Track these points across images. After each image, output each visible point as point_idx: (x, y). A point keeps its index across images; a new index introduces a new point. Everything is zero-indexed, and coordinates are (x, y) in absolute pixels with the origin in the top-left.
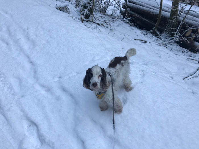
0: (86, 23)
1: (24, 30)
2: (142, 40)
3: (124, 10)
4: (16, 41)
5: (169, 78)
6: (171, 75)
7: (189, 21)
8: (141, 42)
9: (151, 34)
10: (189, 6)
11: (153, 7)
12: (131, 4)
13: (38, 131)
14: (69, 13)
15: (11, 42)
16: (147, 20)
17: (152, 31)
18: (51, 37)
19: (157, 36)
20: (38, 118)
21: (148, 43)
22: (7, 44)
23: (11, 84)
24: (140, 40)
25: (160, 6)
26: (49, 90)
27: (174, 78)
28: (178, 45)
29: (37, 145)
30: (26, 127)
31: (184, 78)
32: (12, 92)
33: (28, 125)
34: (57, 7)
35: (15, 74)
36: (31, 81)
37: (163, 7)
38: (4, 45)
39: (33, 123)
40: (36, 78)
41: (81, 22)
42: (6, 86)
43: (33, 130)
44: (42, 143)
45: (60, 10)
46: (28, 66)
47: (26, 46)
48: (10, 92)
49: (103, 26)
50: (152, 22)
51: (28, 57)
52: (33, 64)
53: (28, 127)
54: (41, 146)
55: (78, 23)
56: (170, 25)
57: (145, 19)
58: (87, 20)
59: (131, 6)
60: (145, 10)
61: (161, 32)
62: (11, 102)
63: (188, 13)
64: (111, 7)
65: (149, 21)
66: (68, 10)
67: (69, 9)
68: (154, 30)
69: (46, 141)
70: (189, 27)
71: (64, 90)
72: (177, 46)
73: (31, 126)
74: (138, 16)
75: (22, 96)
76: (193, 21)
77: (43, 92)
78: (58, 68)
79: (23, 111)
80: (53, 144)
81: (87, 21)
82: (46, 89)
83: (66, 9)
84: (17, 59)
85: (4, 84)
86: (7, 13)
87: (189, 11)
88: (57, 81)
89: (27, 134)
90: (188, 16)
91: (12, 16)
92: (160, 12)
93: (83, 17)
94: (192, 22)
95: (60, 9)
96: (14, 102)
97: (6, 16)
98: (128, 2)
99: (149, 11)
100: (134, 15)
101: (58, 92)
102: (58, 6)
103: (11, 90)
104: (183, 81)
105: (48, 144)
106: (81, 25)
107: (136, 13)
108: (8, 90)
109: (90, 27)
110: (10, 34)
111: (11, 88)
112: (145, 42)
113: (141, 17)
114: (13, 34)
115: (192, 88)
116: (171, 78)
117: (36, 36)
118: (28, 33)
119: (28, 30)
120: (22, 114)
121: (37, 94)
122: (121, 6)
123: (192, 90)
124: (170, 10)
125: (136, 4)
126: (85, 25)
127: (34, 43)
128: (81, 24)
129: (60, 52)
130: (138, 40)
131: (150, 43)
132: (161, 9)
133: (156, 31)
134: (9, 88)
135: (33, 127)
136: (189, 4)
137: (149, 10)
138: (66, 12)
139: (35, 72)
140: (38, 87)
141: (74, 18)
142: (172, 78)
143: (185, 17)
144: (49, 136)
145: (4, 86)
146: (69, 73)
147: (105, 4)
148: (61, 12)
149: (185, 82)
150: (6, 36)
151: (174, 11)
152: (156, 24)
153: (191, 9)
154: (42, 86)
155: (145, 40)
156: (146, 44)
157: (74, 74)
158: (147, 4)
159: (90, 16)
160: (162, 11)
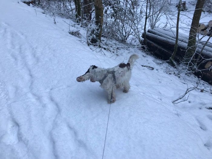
0: (92, 47)
1: (33, 49)
2: (149, 67)
3: (143, 39)
4: (24, 58)
5: (158, 99)
6: (160, 97)
8: (148, 68)
9: (167, 63)
10: (207, 37)
11: (173, 37)
12: (150, 34)
13: (19, 130)
14: (80, 37)
15: (19, 58)
16: (165, 50)
17: (169, 60)
18: (54, 56)
19: (173, 65)
20: (22, 120)
21: (155, 70)
22: (16, 59)
23: (8, 91)
24: (147, 67)
25: (176, 36)
26: (39, 98)
27: (162, 100)
29: (14, 142)
30: (10, 127)
31: (174, 102)
32: (7, 97)
33: (12, 126)
34: (70, 32)
35: (14, 84)
36: (25, 90)
37: (179, 37)
38: (13, 60)
39: (17, 124)
40: (31, 88)
42: (3, 93)
43: (15, 130)
44: (19, 141)
45: (73, 35)
46: (27, 77)
47: (31, 61)
48: (5, 98)
49: (109, 51)
51: (30, 71)
52: (32, 77)
53: (11, 127)
55: (84, 46)
56: (187, 56)
57: (163, 49)
58: (94, 44)
59: (150, 36)
60: (163, 40)
61: (179, 63)
62: (3, 105)
63: (206, 44)
64: (131, 36)
65: (167, 51)
67: (80, 34)
68: (171, 60)
69: (23, 139)
70: (203, 58)
71: (52, 100)
74: (156, 46)
75: (15, 102)
77: (33, 100)
78: (53, 81)
79: (11, 113)
80: (28, 141)
81: (95, 45)
82: (37, 98)
83: (78, 34)
84: (19, 71)
85: (3, 91)
87: (207, 42)
88: (47, 92)
89: (9, 132)
90: (206, 47)
91: (26, 37)
92: (177, 41)
93: (89, 41)
94: (211, 54)
95: (72, 33)
96: (6, 105)
97: (22, 37)
98: (148, 32)
99: (168, 41)
100: (152, 44)
101: (46, 100)
102: (71, 31)
103: (7, 96)
104: (172, 104)
105: (24, 142)
106: (86, 48)
107: (154, 43)
108: (4, 96)
110: (20, 52)
111: (7, 94)
112: (153, 69)
113: (159, 47)
114: (23, 52)
115: (177, 110)
116: (160, 100)
117: (42, 54)
118: (35, 51)
119: (36, 49)
120: (9, 115)
121: (27, 101)
122: (141, 36)
124: (187, 41)
125: (155, 34)
126: (91, 49)
127: (38, 60)
128: (87, 47)
129: (58, 68)
130: (145, 66)
131: (157, 70)
132: (177, 38)
133: (173, 61)
134: (6, 94)
135: (16, 127)
136: (208, 35)
138: (78, 37)
139: (32, 83)
140: (30, 95)
141: (82, 42)
142: (161, 100)
143: (203, 48)
144: (26, 135)
145: (2, 92)
146: (60, 86)
148: (73, 36)
149: (174, 105)
150: (17, 53)
151: (192, 40)
152: (173, 54)
153: (209, 41)
154: (34, 95)
155: (152, 67)
156: (153, 70)
157: (64, 87)
158: (166, 35)
159: (97, 41)
160: (178, 41)
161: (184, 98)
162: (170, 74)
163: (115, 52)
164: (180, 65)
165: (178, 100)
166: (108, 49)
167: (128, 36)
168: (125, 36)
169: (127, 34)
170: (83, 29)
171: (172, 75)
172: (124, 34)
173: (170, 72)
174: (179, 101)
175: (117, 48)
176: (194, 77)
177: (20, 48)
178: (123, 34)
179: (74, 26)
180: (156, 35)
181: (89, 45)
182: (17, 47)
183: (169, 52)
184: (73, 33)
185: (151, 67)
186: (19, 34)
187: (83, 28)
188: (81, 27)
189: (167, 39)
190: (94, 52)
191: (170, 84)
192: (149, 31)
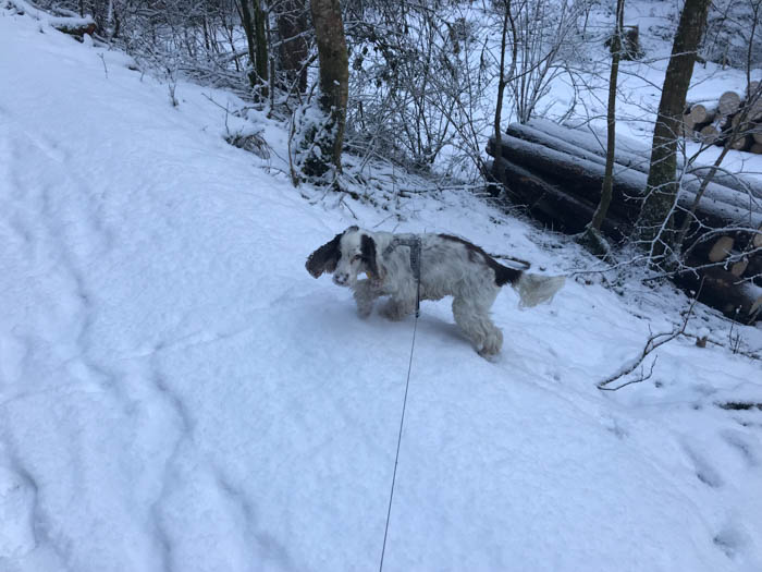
0: (307, 188)
1: (93, 199)
2: (514, 259)
3: (493, 159)
4: (57, 232)
5: (545, 377)
6: (552, 369)
7: (720, 205)
9: (577, 245)
10: (715, 152)
11: (596, 153)
12: (517, 140)
13: (36, 502)
14: (265, 156)
15: (41, 234)
16: (571, 199)
17: (583, 234)
18: (169, 223)
19: (598, 251)
20: (46, 467)
21: (533, 270)
22: (28, 237)
24: (506, 258)
25: (606, 148)
26: (112, 381)
27: (562, 380)
28: (680, 290)
29: (20, 547)
30: (4, 492)
31: (604, 384)
33: (11, 486)
34: (228, 136)
35: (18, 328)
36: (62, 351)
37: (617, 152)
38: (16, 240)
39: (29, 481)
40: (84, 344)
41: (290, 185)
43: (21, 501)
44: (37, 542)
45: (239, 147)
46: (69, 305)
47: (82, 244)
49: (370, 204)
50: (588, 205)
51: (80, 280)
52: (87, 301)
53: (9, 490)
54: (33, 550)
55: (280, 187)
56: (649, 217)
57: (564, 195)
58: (317, 179)
59: (515, 147)
60: (563, 163)
61: (617, 241)
63: (711, 174)
64: (447, 150)
65: (576, 202)
66: (264, 147)
67: (265, 143)
68: (590, 233)
69: (51, 535)
70: (701, 225)
71: (161, 385)
72: (677, 293)
73: (21, 488)
74: (538, 183)
75: (21, 396)
76: (735, 208)
77: (93, 387)
78: (163, 316)
79: (7, 438)
80: (69, 545)
81: (318, 184)
82: (106, 379)
83: (259, 143)
84: (40, 282)
86: (55, 146)
87: (714, 170)
88: (144, 357)
90: (712, 186)
91: (68, 155)
92: (609, 167)
94: (730, 209)
95: (238, 141)
97: (51, 154)
98: (507, 133)
99: (578, 166)
100: (525, 177)
101: (139, 388)
102: (232, 132)
104: (597, 393)
105: (54, 547)
106: (285, 193)
107: (530, 171)
109: (320, 202)
110: (45, 210)
113: (548, 187)
114: (54, 209)
115: (615, 414)
116: (553, 380)
117: (125, 216)
118: (100, 207)
119: (104, 197)
121: (68, 392)
122: (483, 147)
123: (615, 422)
124: (647, 166)
125: (535, 142)
126: (303, 196)
127: (109, 238)
128: (289, 189)
129: (184, 268)
130: (499, 257)
131: (542, 270)
132: (610, 155)
133: (598, 236)
135: (26, 491)
136: (719, 144)
137: (577, 163)
138: (257, 154)
139: (87, 325)
140: (79, 371)
141: (272, 171)
142: (557, 378)
143: (701, 191)
144: (63, 521)
146: (190, 335)
147: (429, 139)
148: (241, 151)
149: (604, 394)
150: (33, 214)
151: (662, 162)
152: (596, 212)
153: (720, 166)
154: (95, 368)
155: (525, 259)
158: (573, 143)
159: (327, 168)
160: (615, 164)
161: (638, 369)
162: (588, 283)
163: (392, 207)
164: (624, 251)
165: (616, 378)
166: (366, 197)
167: (439, 149)
168: (428, 151)
169: (434, 142)
170: (277, 125)
171: (598, 288)
172: (424, 141)
173: (589, 278)
174: (623, 380)
175: (397, 191)
176: (672, 293)
177: (45, 197)
178: (419, 140)
179: (245, 114)
180: (535, 146)
181: (296, 182)
182: (34, 193)
183: (583, 206)
184: (238, 138)
185: (519, 258)
186: (42, 146)
187: (276, 122)
188: (269, 117)
189: (577, 158)
190: (315, 206)
191: (588, 318)
192: (511, 132)
